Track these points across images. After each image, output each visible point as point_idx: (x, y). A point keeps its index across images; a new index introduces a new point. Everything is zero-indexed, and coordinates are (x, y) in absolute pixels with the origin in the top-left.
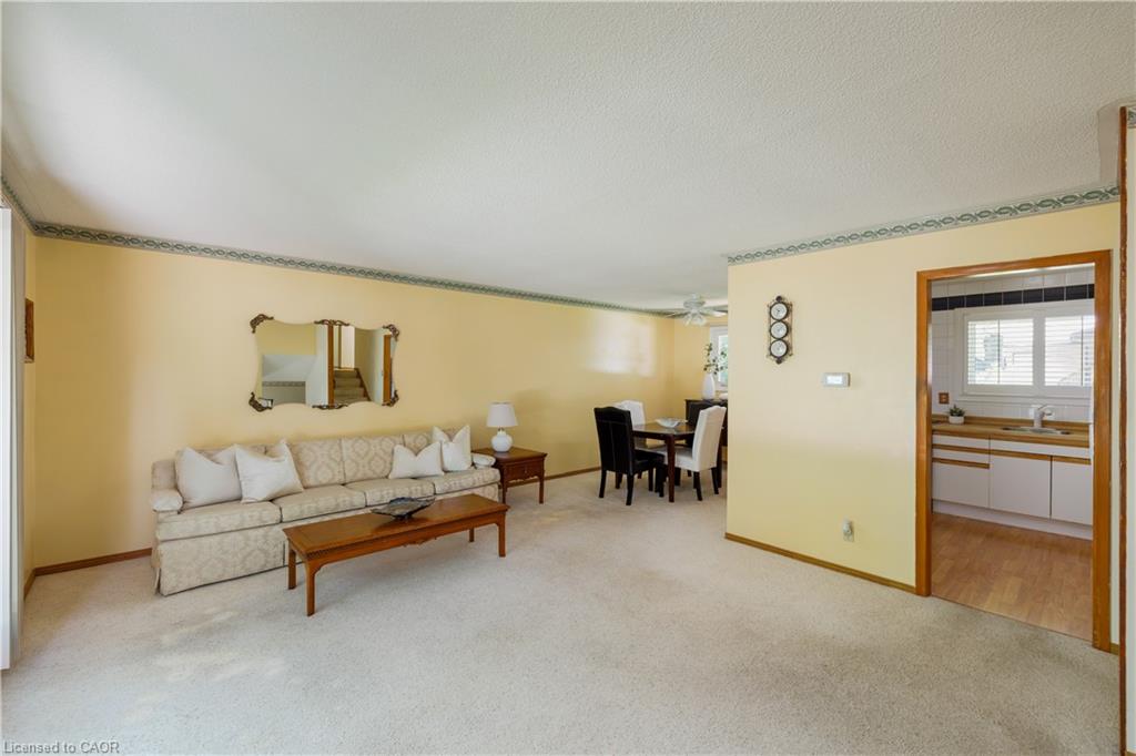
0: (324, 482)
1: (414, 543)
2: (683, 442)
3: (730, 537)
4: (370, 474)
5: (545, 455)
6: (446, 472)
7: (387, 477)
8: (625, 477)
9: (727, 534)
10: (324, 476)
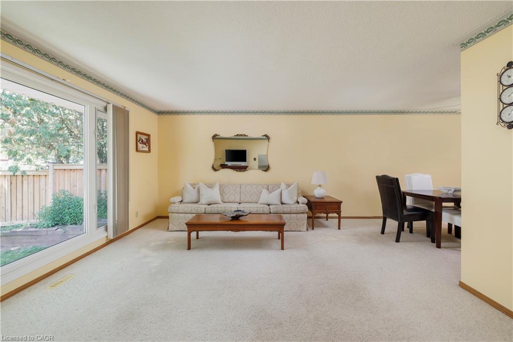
0: (232, 201)
1: (232, 231)
2: (452, 204)
3: (462, 285)
4: (250, 200)
5: (342, 202)
6: (282, 203)
7: (257, 203)
8: (406, 224)
9: (460, 282)
10: (232, 199)
